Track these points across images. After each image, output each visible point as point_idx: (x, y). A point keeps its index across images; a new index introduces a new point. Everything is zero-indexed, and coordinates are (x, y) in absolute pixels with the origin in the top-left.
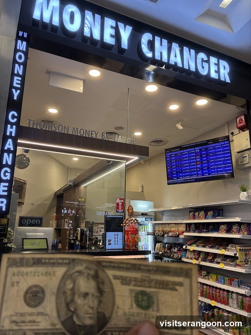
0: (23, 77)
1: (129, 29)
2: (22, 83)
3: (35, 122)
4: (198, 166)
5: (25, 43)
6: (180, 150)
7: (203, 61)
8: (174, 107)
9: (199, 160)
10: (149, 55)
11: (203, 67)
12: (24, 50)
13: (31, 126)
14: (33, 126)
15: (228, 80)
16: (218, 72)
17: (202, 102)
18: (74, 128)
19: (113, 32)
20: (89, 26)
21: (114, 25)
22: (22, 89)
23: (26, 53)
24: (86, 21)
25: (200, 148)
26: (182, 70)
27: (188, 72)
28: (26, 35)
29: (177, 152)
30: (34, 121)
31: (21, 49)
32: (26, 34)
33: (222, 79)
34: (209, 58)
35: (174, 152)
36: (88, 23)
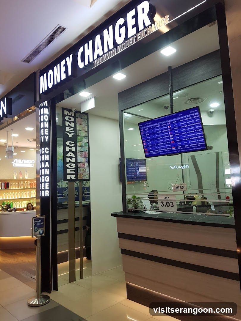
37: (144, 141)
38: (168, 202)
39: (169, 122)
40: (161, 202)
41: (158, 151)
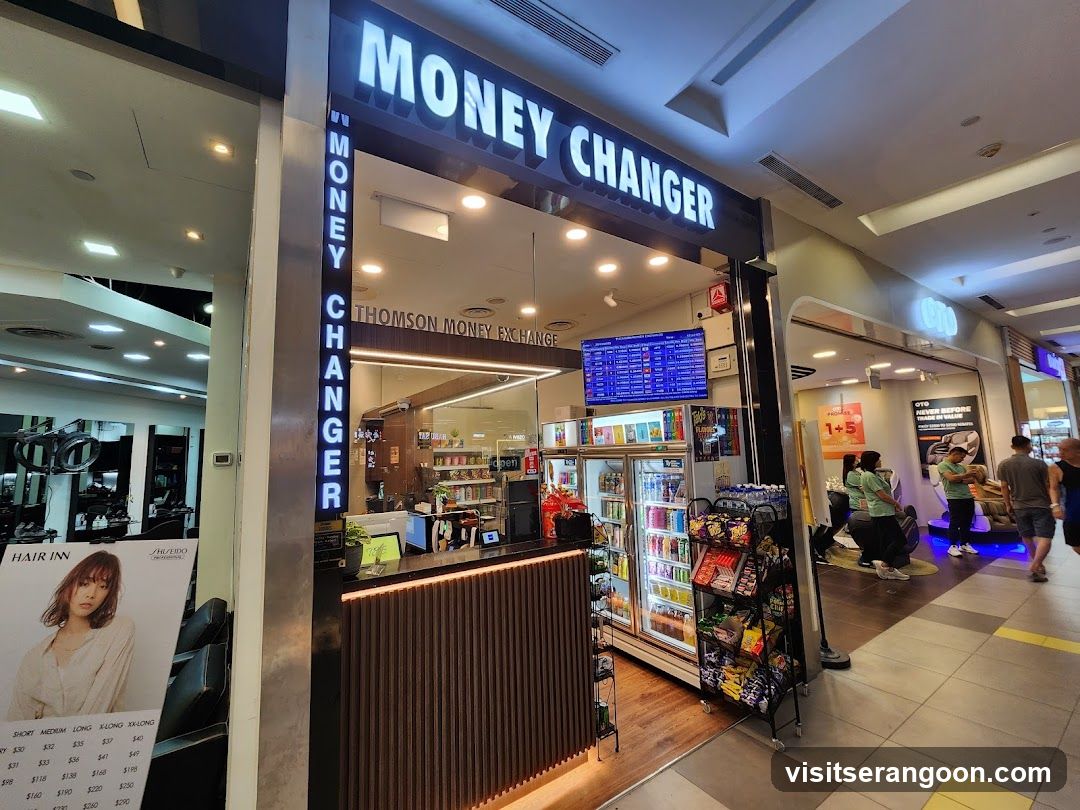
0: (349, 216)
1: (548, 115)
2: (349, 231)
3: (371, 311)
4: (646, 376)
5: (345, 140)
6: (611, 345)
7: (673, 186)
8: (607, 269)
9: (648, 365)
10: (584, 170)
11: (673, 199)
12: (346, 155)
13: (363, 320)
14: (367, 318)
15: (711, 225)
16: (695, 208)
17: (659, 260)
18: (446, 320)
19: (519, 120)
20: (474, 105)
21: (521, 107)
22: (348, 244)
23: (350, 163)
24: (466, 94)
25: (651, 344)
26: (639, 203)
27: (648, 207)
28: (346, 122)
29: (606, 348)
30: (367, 308)
31: (339, 153)
32: (347, 117)
33: (702, 222)
34: (681, 181)
35: (599, 346)
36: (470, 99)
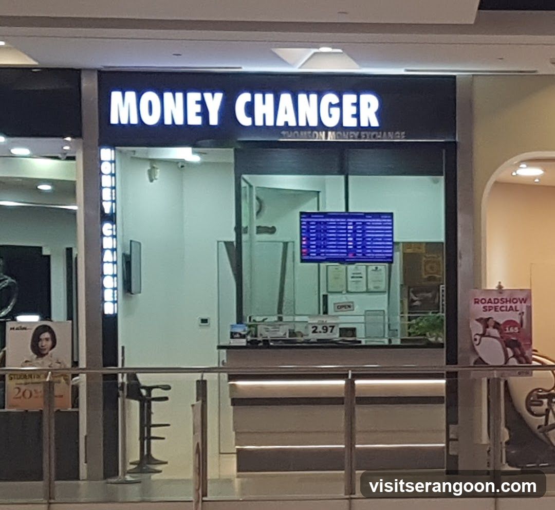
19: (198, 108)
21: (200, 99)
34: (341, 98)
37: (304, 239)
38: (326, 327)
39: (350, 222)
40: (313, 327)
41: (325, 256)
